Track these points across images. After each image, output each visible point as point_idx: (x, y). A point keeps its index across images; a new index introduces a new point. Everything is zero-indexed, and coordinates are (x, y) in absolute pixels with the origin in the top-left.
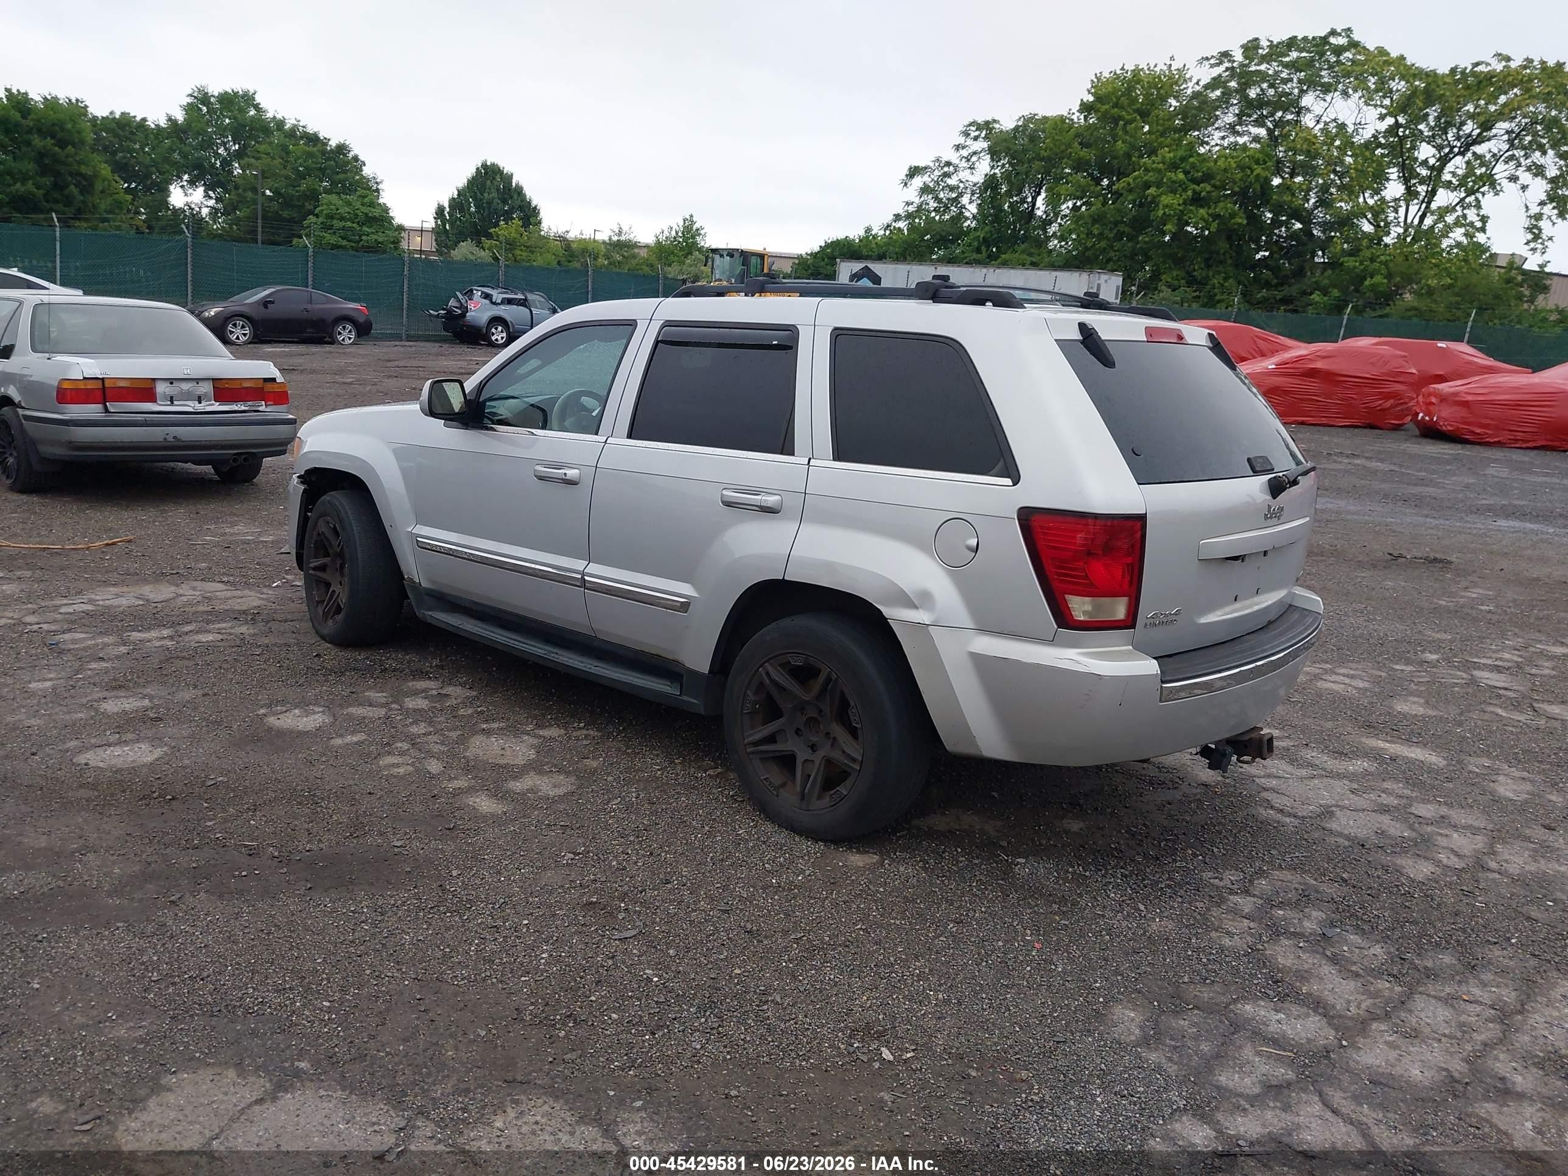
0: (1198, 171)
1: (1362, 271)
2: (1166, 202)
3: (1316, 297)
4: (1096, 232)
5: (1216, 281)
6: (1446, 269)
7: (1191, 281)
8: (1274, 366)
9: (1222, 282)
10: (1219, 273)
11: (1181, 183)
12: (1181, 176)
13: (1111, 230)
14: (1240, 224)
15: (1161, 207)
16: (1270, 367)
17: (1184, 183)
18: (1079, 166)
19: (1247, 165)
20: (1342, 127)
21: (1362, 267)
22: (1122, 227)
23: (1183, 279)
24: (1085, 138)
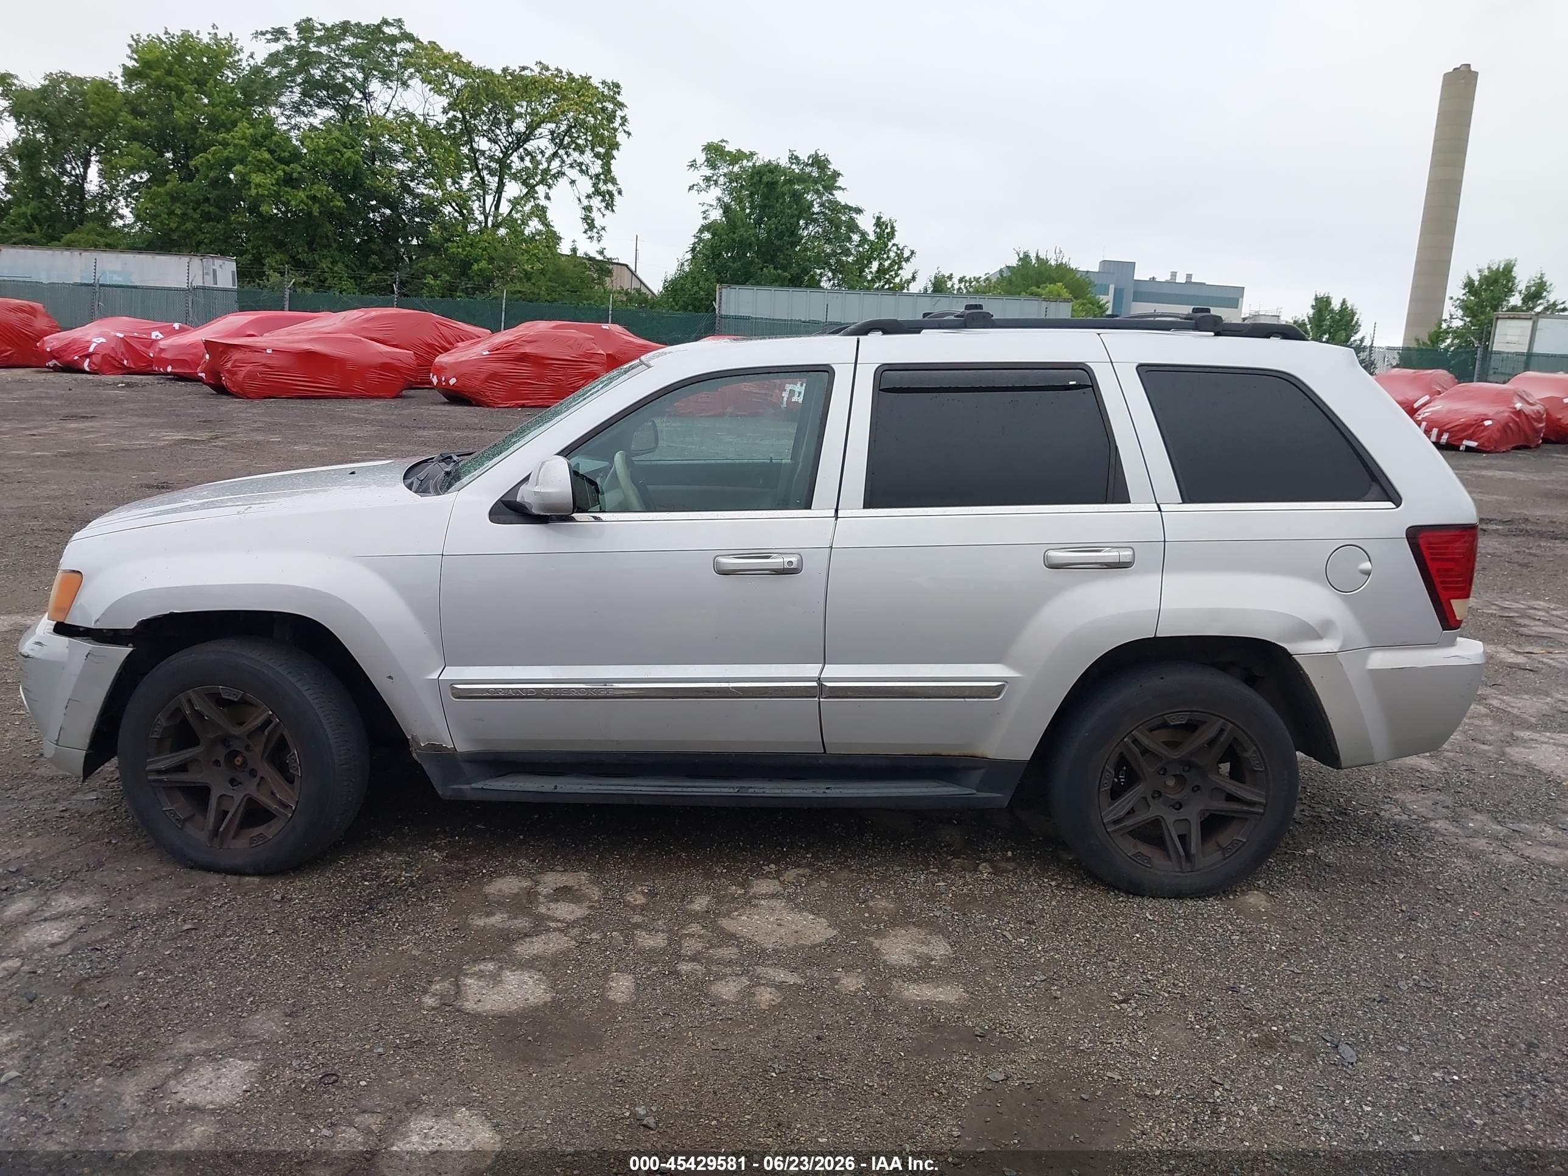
0: (284, 151)
1: (466, 256)
2: (257, 180)
3: (429, 280)
4: (178, 212)
5: (324, 266)
6: (534, 254)
7: (298, 264)
8: (487, 353)
9: (330, 266)
10: (325, 257)
11: (268, 164)
12: (267, 156)
13: (195, 210)
14: (339, 208)
15: (253, 186)
16: (485, 353)
17: (272, 163)
18: (134, 135)
19: (336, 148)
20: (411, 116)
21: (465, 253)
22: (206, 207)
23: (287, 263)
24: (134, 106)
